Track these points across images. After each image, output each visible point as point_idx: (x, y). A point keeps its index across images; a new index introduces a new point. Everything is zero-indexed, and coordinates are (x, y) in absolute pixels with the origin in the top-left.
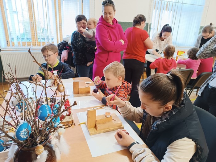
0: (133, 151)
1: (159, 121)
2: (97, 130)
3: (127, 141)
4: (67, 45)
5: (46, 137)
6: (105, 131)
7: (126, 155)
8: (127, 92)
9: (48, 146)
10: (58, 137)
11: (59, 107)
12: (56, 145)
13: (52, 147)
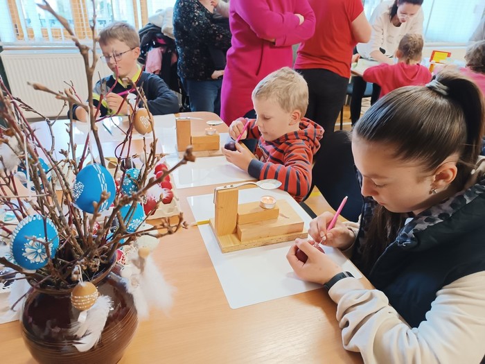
0: (339, 297)
1: (421, 222)
2: (239, 239)
3: (320, 269)
4: (158, 35)
5: (107, 259)
6: (261, 243)
7: (317, 305)
8: (312, 149)
9: (113, 282)
10: (140, 263)
11: (140, 176)
12: (134, 279)
13: (125, 284)
